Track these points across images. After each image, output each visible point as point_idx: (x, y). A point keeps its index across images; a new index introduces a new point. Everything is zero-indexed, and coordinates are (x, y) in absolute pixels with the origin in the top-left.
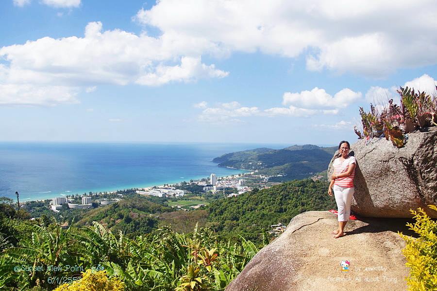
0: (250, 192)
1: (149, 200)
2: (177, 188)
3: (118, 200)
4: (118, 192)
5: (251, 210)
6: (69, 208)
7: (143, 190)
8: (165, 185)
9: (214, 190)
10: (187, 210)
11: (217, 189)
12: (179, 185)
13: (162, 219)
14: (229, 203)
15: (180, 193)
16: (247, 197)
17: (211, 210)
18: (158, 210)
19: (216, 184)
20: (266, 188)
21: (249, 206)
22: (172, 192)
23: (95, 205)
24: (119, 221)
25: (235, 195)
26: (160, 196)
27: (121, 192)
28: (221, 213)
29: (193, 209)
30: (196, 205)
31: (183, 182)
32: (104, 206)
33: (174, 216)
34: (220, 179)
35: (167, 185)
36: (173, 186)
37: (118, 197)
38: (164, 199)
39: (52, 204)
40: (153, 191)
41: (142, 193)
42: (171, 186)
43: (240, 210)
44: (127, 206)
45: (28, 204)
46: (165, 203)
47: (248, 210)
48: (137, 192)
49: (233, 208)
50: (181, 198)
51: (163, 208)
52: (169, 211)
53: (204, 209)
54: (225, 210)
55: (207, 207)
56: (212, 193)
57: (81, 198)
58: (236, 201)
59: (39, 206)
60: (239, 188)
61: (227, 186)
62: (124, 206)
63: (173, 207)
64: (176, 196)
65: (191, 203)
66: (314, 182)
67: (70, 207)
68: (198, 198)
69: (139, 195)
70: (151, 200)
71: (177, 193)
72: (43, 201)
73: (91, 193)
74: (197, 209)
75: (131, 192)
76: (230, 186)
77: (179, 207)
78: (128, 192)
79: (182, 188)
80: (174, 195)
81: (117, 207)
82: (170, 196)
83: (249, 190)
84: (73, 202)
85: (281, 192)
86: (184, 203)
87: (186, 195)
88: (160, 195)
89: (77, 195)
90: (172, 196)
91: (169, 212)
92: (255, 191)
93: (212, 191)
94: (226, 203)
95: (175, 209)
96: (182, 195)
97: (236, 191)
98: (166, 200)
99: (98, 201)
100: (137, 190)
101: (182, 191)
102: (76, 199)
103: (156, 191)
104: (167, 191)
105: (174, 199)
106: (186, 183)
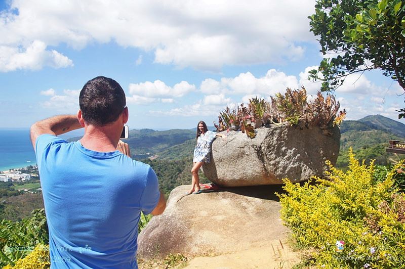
2: (23, 172)
8: (10, 170)
10: (34, 193)
12: (25, 169)
13: (8, 203)
15: (27, 176)
18: (4, 195)
22: (16, 176)
26: (5, 181)
31: (29, 166)
33: (21, 199)
35: (13, 170)
36: (19, 170)
38: (10, 183)
42: (16, 170)
46: (11, 187)
50: (27, 182)
51: (10, 192)
52: (16, 195)
63: (19, 190)
64: (23, 179)
65: (37, 185)
66: (151, 161)
71: (23, 177)
77: (26, 190)
79: (28, 172)
80: (21, 179)
82: (16, 180)
86: (31, 186)
87: (32, 178)
90: (18, 180)
95: (22, 192)
96: (29, 178)
98: (11, 185)
101: (29, 175)
103: (0, 176)
104: (12, 176)
105: (21, 183)
106: (32, 167)
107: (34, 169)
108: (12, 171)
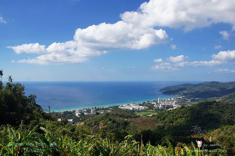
0: (180, 108)
2: (140, 105)
3: (109, 111)
4: (109, 107)
5: (181, 118)
7: (122, 106)
9: (160, 107)
10: (145, 117)
11: (162, 106)
12: (141, 103)
13: (132, 122)
14: (168, 114)
15: (142, 108)
16: (178, 110)
17: (158, 117)
18: (130, 117)
19: (161, 103)
20: (189, 105)
21: (179, 115)
22: (137, 107)
23: (97, 114)
24: (109, 122)
25: (172, 109)
26: (131, 110)
27: (111, 107)
28: (164, 119)
29: (149, 116)
30: (150, 114)
31: (143, 102)
32: (102, 114)
33: (138, 120)
34: (164, 100)
35: (135, 104)
36: (138, 104)
37: (109, 109)
38: (133, 111)
39: (76, 113)
40: (127, 107)
41: (122, 108)
43: (174, 117)
44: (113, 114)
45: (64, 112)
46: (134, 113)
47: (179, 118)
49: (170, 117)
50: (142, 111)
51: (133, 116)
53: (154, 117)
54: (166, 117)
55: (156, 115)
56: (159, 108)
57: (90, 110)
58: (172, 113)
59: (70, 114)
60: (174, 105)
61: (167, 104)
62: (112, 114)
63: (138, 115)
64: (140, 109)
65: (147, 113)
66: (217, 102)
67: (85, 114)
68: (151, 110)
69: (120, 109)
70: (126, 111)
72: (72, 111)
73: (95, 107)
74: (151, 117)
75: (117, 107)
76: (169, 104)
77: (141, 115)
78: (114, 107)
79: (143, 105)
81: (108, 115)
82: (136, 109)
83: (180, 107)
84: (86, 112)
85: (197, 108)
86: (144, 113)
87: (145, 109)
89: (89, 108)
90: (138, 110)
91: (135, 118)
92: (183, 107)
93: (159, 107)
94: (167, 113)
95: (139, 116)
96: (143, 109)
97: (172, 107)
99: (99, 112)
100: (119, 106)
102: (88, 110)
103: (129, 107)
104: (135, 107)
105: (139, 111)
106: (145, 103)
107: (146, 104)
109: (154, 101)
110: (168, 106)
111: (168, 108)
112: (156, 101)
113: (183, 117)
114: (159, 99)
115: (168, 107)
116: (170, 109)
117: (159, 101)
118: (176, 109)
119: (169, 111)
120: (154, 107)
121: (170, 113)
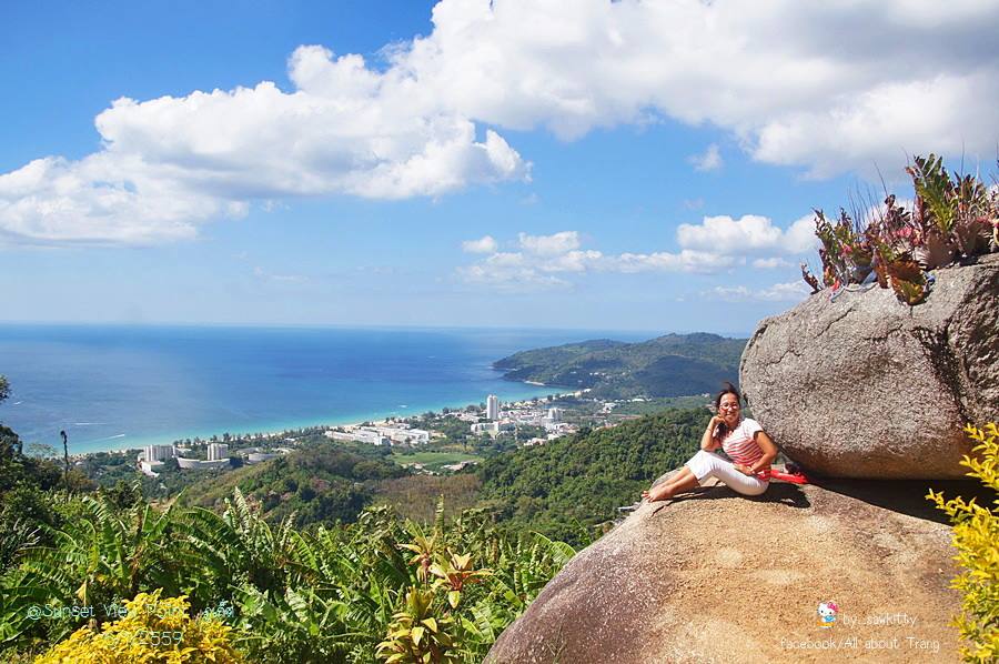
0: (572, 435)
1: (352, 451)
2: (415, 425)
3: (285, 451)
4: (286, 435)
5: (575, 475)
6: (179, 468)
7: (340, 430)
8: (388, 420)
9: (495, 431)
10: (435, 474)
11: (501, 428)
12: (419, 419)
13: (381, 493)
14: (528, 459)
15: (421, 436)
16: (566, 445)
17: (488, 475)
18: (372, 474)
19: (500, 417)
20: (608, 426)
21: (571, 465)
22: (400, 434)
23: (236, 463)
24: (288, 496)
25: (541, 441)
26: (377, 443)
27: (292, 434)
28: (510, 480)
29: (449, 471)
30: (455, 463)
31: (427, 412)
32: (254, 464)
33: (407, 486)
34: (509, 406)
35: (393, 419)
36: (406, 422)
37: (286, 444)
38: (386, 449)
39: (143, 460)
40: (362, 431)
41: (337, 436)
42: (400, 422)
43: (550, 474)
44: (305, 463)
45: (90, 459)
46: (388, 457)
47: (568, 475)
48: (328, 433)
49: (535, 471)
50: (423, 448)
51: (384, 468)
52: (396, 475)
53: (474, 472)
54: (519, 474)
55: (479, 466)
56: (489, 436)
57: (205, 447)
58: (541, 456)
59: (115, 464)
60: (549, 426)
61: (524, 422)
62: (300, 464)
63: (405, 466)
64: (413, 442)
65: (443, 458)
67: (181, 466)
68: (460, 446)
69: (332, 440)
70: (358, 451)
71: (414, 437)
72: (124, 452)
73: (227, 436)
74: (458, 472)
75: (318, 434)
76: (530, 422)
77: (417, 467)
78: (308, 433)
79: (425, 426)
80: (408, 440)
81: (283, 466)
82: (399, 442)
83: (571, 431)
84: (188, 456)
85: (640, 434)
86: (429, 458)
87: (432, 441)
88: (378, 441)
89: (197, 440)
90: (404, 444)
91: (395, 477)
92: (584, 433)
93: (490, 432)
94: (521, 458)
95: (407, 472)
96: (425, 440)
97: (544, 434)
98: (389, 452)
99: (241, 453)
100: (328, 429)
101: (426, 433)
102: (195, 448)
103: (365, 433)
104: (391, 433)
105: (408, 451)
106: (433, 416)
107: (438, 421)
108: (391, 422)
109: (471, 409)
110: (526, 428)
111: (527, 437)
112: (479, 411)
113: (583, 473)
114: (492, 401)
115: (527, 433)
116: (535, 440)
117: (492, 411)
118: (556, 441)
119: (530, 449)
120: (470, 434)
121: (536, 455)
